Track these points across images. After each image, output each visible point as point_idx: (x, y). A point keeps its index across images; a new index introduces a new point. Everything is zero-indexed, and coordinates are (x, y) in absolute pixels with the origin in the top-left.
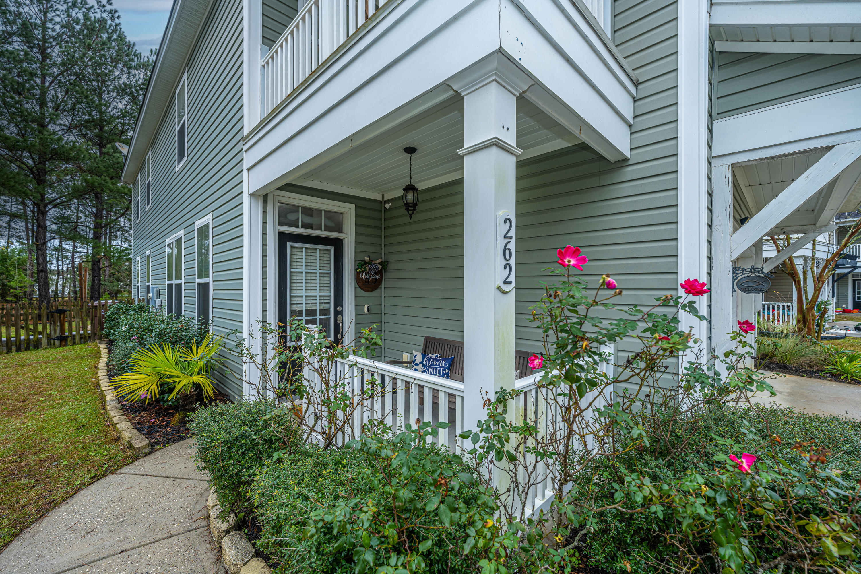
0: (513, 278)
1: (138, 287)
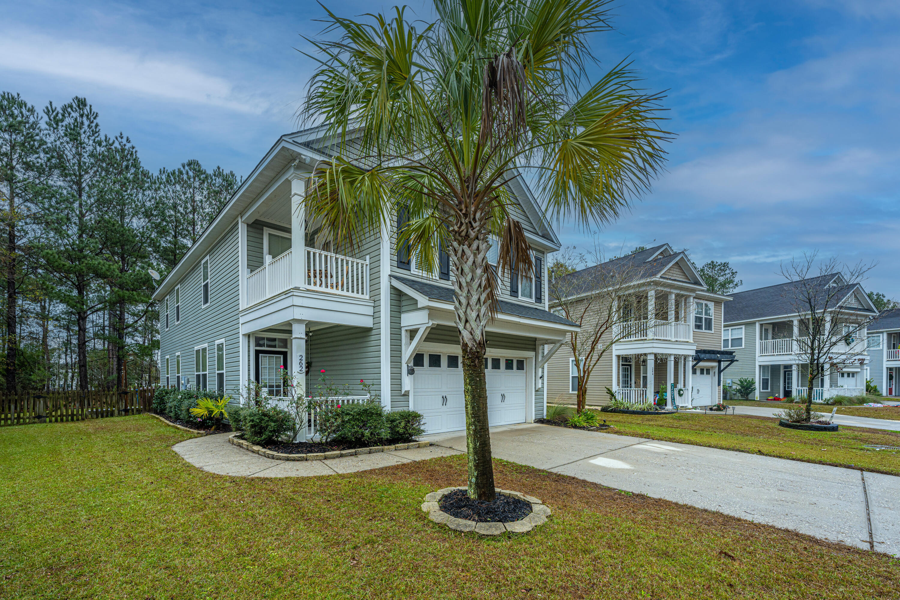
0: (304, 370)
1: (168, 378)
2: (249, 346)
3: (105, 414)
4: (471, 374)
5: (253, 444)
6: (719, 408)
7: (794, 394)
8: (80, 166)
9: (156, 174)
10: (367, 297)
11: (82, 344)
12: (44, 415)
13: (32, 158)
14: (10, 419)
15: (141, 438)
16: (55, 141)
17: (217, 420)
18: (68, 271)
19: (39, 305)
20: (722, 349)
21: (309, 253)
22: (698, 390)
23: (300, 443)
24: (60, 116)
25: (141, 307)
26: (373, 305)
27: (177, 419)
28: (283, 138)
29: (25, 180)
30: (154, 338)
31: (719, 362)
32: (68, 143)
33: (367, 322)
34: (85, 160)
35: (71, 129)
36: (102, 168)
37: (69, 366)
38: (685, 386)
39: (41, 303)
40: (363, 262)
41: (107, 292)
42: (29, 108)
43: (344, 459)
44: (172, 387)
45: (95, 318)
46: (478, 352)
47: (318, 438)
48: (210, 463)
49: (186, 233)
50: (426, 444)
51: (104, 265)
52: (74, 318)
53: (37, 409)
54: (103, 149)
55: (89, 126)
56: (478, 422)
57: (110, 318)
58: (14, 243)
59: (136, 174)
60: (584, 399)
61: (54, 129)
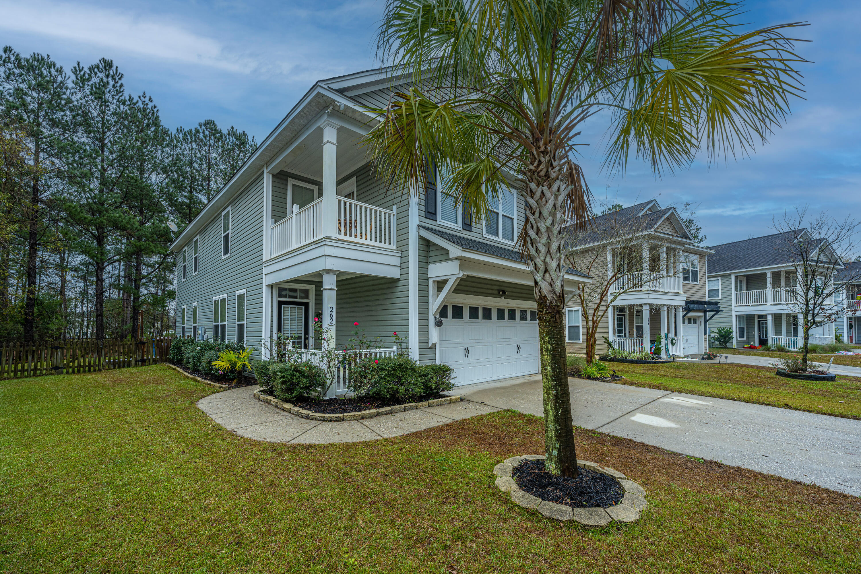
0: (334, 322)
1: (183, 327)
2: (272, 297)
3: (122, 365)
4: (550, 330)
5: (282, 400)
6: (710, 357)
7: (770, 342)
8: (103, 124)
9: (174, 132)
10: (394, 247)
11: (99, 294)
12: (61, 366)
13: (58, 115)
14: (27, 370)
15: (162, 392)
16: (81, 99)
17: (240, 373)
18: (90, 224)
19: (58, 256)
20: (707, 299)
21: (340, 201)
22: (687, 339)
23: (330, 399)
24: (87, 76)
25: (155, 258)
26: (400, 255)
27: (195, 370)
28: (319, 84)
29: (51, 136)
30: (166, 288)
31: (705, 312)
32: (93, 101)
33: (394, 273)
34: (109, 118)
35: (96, 88)
36: (125, 127)
37: (85, 314)
38: (676, 335)
39: (61, 254)
40: (390, 212)
41: (123, 244)
42: (58, 69)
43: (382, 419)
44: (188, 336)
45: (111, 269)
46: (558, 306)
47: (351, 394)
48: (242, 425)
49: (200, 188)
50: (457, 399)
51: (124, 218)
52: (91, 268)
53: (54, 359)
54: (126, 108)
55: (114, 86)
56: (560, 386)
57: (125, 270)
58: (37, 195)
59: (156, 132)
60: (594, 349)
61: (81, 87)
